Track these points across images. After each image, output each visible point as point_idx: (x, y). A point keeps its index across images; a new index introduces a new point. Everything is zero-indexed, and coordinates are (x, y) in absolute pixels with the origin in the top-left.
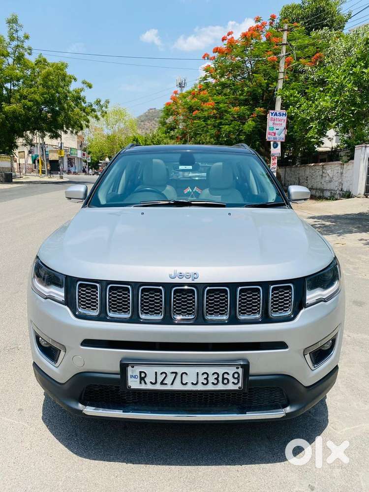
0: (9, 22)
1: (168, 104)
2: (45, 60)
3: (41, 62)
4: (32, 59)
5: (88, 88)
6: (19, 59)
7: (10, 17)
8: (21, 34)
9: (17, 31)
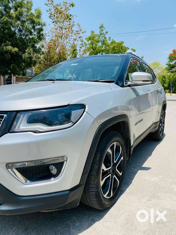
0: (100, 28)
1: (171, 54)
2: (114, 42)
3: (113, 42)
4: (109, 42)
5: (134, 52)
6: (104, 43)
7: (100, 26)
8: (104, 32)
9: (103, 31)
